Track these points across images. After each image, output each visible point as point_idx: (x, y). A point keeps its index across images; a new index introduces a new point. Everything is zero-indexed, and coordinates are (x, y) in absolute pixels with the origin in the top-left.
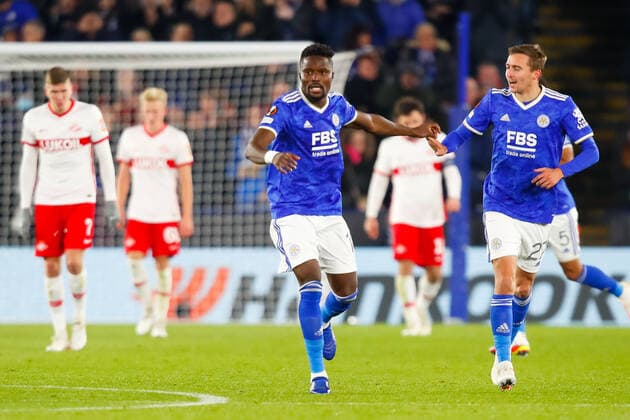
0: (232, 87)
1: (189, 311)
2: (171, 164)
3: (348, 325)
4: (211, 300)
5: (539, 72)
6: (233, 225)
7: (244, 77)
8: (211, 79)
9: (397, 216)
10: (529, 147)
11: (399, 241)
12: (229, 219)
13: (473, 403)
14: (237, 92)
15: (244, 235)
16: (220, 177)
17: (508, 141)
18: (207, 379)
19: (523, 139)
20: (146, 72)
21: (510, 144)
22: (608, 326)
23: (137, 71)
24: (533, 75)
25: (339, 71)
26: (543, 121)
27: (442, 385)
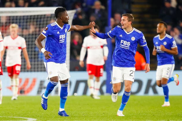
0: (37, 21)
1: (24, 92)
2: (20, 48)
3: (74, 96)
4: (31, 88)
5: (131, 22)
6: (38, 65)
7: (41, 18)
8: (30, 19)
9: (89, 61)
10: (127, 46)
11: (90, 69)
12: (36, 63)
13: (114, 120)
14: (38, 23)
15: (41, 68)
16: (33, 49)
17: (121, 43)
18: (30, 113)
19: (126, 43)
20: (10, 17)
21: (121, 44)
22: (156, 95)
23: (7, 17)
24: (129, 23)
25: (70, 16)
26: (133, 39)
27: (104, 114)
